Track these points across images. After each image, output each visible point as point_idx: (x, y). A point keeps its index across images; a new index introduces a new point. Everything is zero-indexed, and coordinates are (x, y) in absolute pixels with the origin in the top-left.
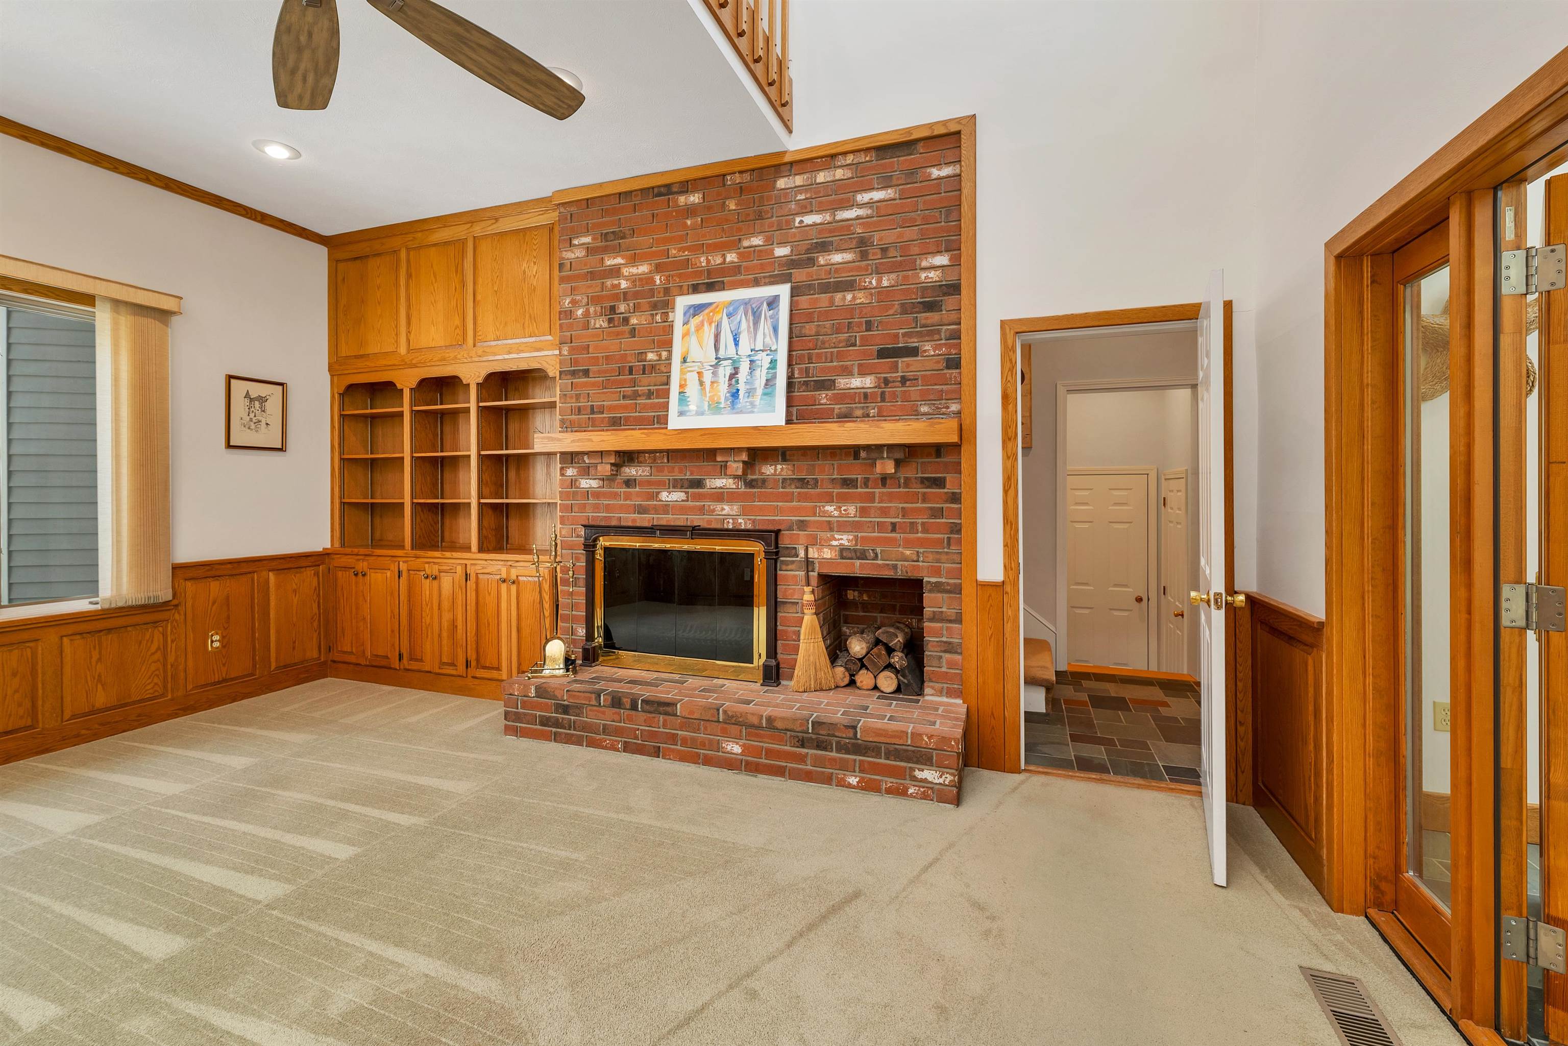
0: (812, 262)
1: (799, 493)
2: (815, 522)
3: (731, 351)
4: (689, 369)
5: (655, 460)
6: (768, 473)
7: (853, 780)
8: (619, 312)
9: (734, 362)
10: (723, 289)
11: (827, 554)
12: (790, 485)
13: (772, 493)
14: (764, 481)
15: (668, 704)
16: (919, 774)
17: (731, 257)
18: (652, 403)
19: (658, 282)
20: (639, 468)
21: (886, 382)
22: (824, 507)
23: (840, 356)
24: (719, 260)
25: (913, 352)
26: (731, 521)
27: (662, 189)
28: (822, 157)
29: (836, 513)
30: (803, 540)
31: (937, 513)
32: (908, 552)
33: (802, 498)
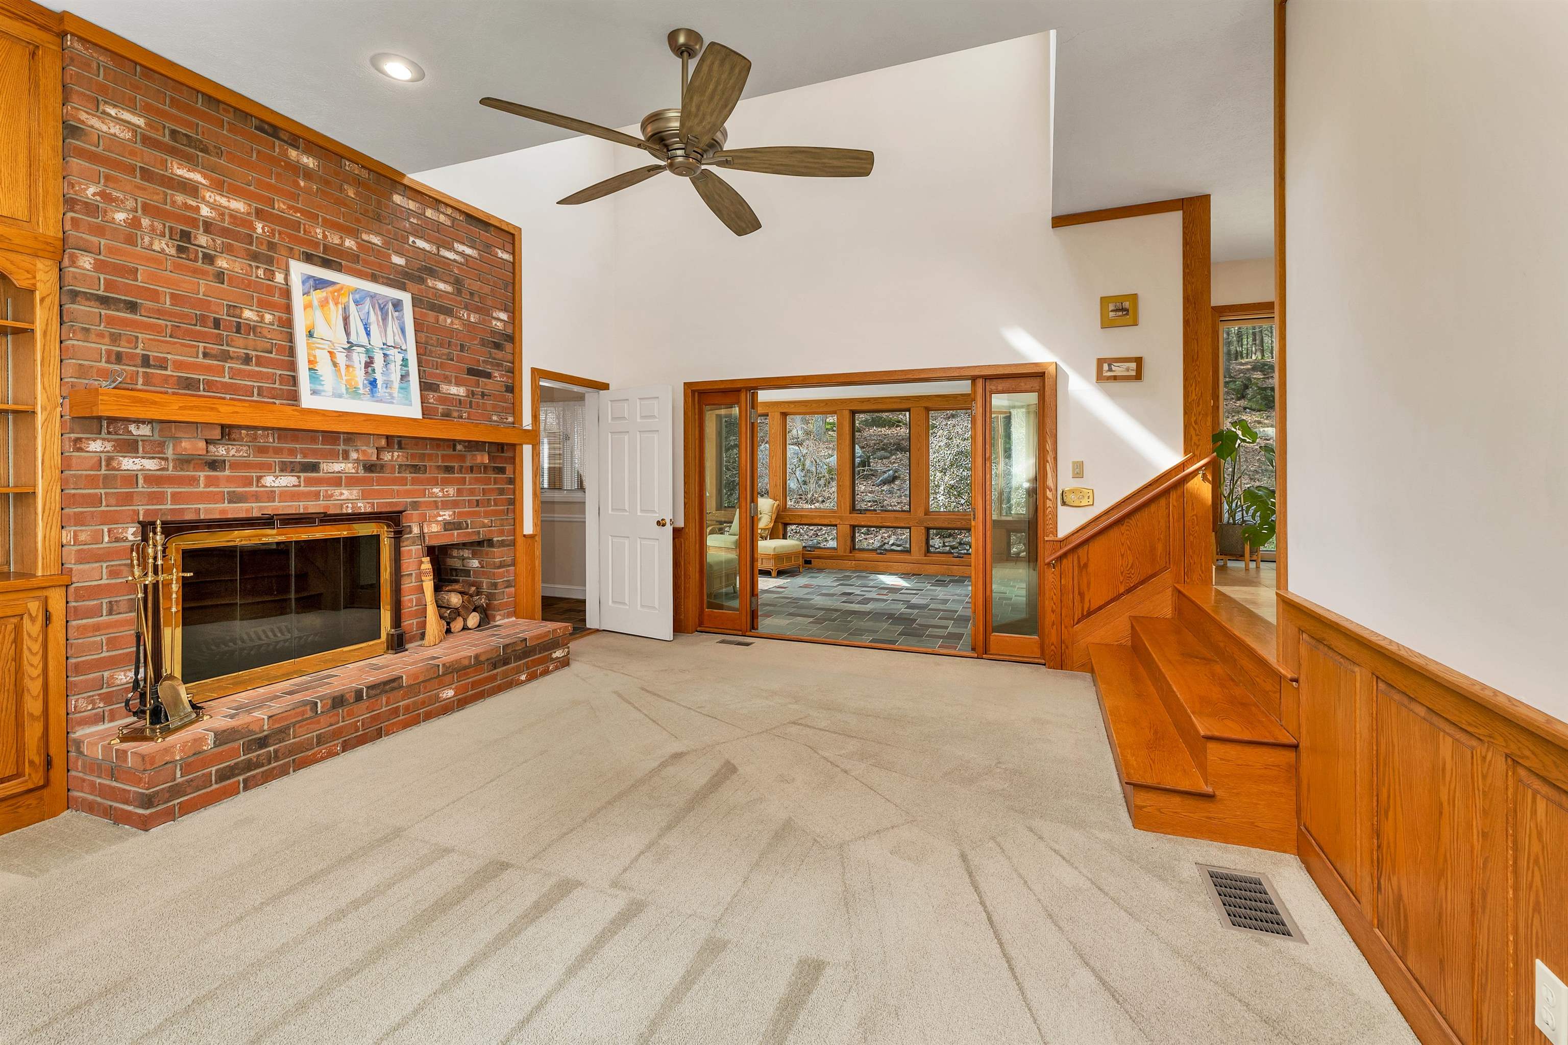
0: (422, 281)
1: (412, 478)
2: (424, 502)
3: (363, 340)
4: (317, 345)
5: (256, 439)
6: (386, 459)
7: (523, 677)
8: (197, 243)
9: (367, 351)
10: (340, 271)
11: (435, 528)
12: (406, 470)
13: (389, 478)
14: (382, 466)
15: (394, 680)
16: (554, 656)
17: (349, 243)
18: (250, 371)
19: (259, 230)
20: (231, 447)
21: (473, 394)
22: (432, 489)
23: (442, 366)
24: (337, 241)
25: (488, 376)
26: (350, 505)
27: (266, 127)
28: (430, 197)
29: (440, 494)
30: (415, 518)
31: (501, 492)
32: (486, 521)
33: (414, 482)
